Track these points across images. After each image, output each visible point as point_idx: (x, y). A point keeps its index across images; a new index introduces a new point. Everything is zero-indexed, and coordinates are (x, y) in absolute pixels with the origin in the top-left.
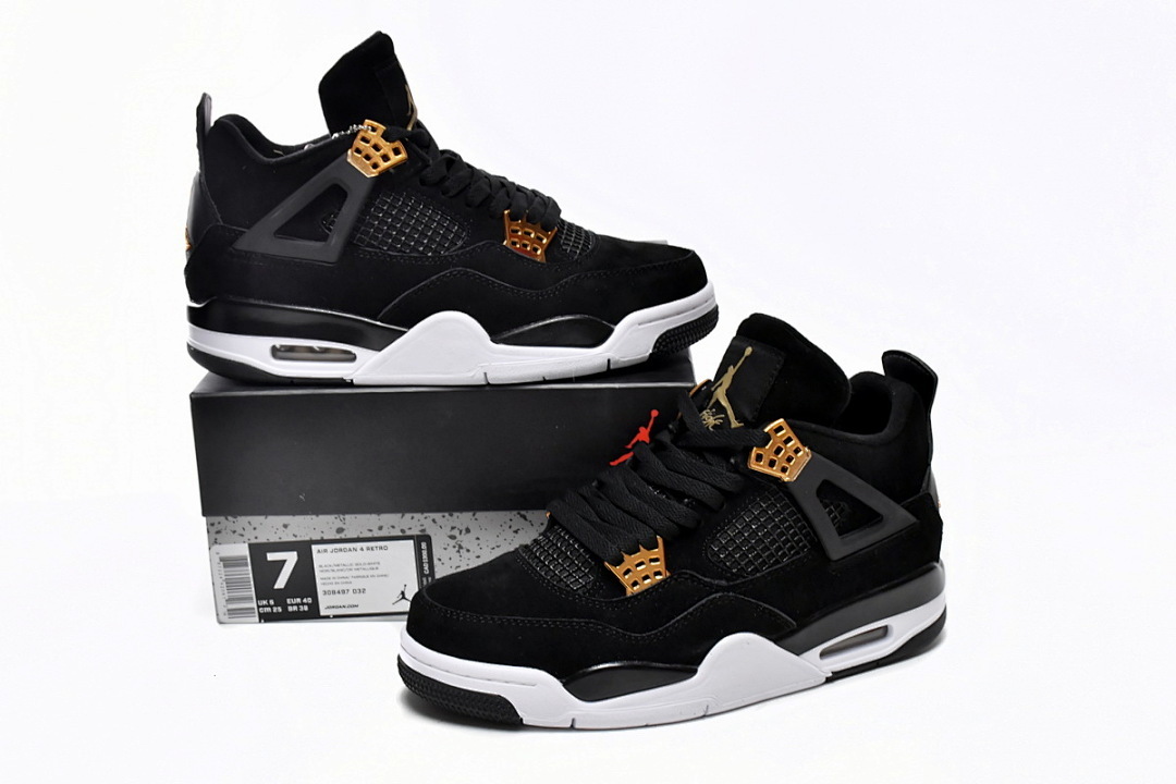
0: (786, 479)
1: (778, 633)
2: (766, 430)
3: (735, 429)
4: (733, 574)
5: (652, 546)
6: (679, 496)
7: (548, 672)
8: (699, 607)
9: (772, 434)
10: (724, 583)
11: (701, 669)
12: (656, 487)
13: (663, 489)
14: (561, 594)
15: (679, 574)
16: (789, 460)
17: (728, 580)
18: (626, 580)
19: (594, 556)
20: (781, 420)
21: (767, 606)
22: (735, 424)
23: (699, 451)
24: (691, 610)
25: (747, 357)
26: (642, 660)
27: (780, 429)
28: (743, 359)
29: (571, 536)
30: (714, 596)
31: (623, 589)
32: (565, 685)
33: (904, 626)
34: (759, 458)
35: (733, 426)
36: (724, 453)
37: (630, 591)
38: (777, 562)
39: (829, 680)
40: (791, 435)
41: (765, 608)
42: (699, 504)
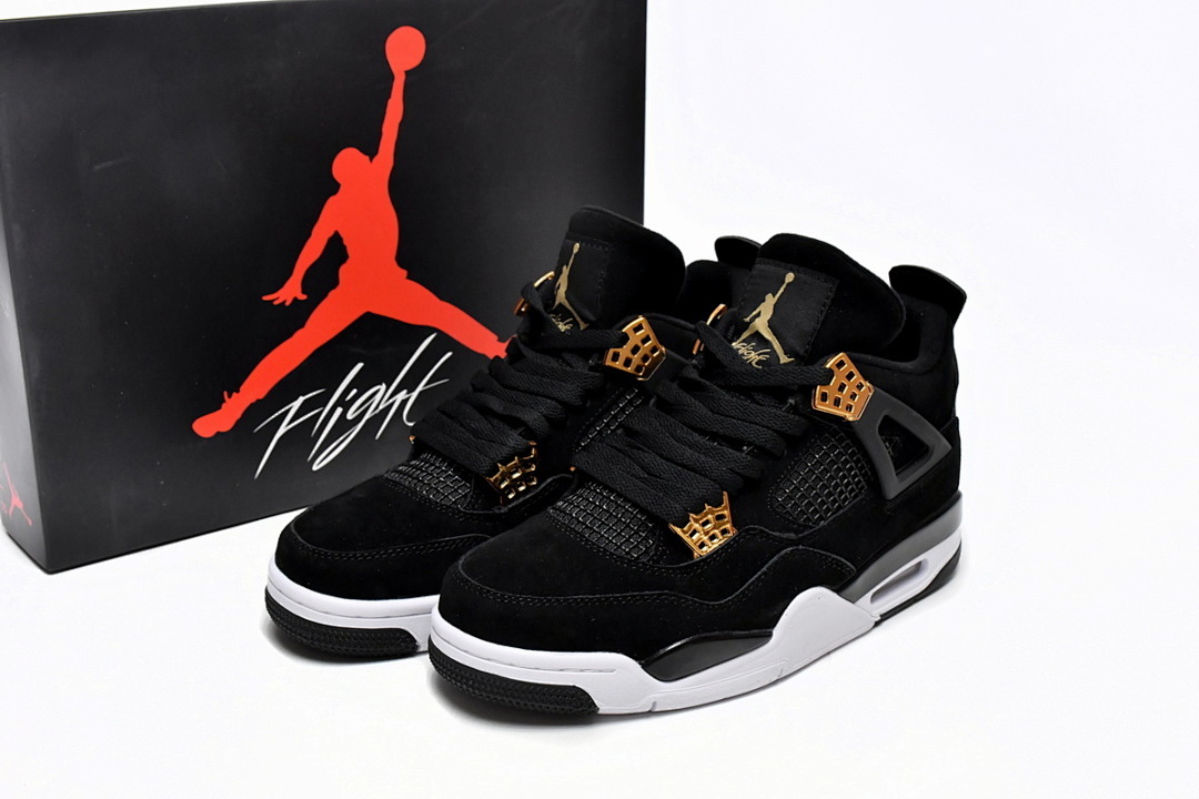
0: (851, 419)
1: (840, 583)
2: (828, 366)
3: (785, 364)
4: (800, 525)
5: (717, 503)
6: (736, 444)
7: (626, 655)
8: (771, 566)
9: (835, 369)
10: (792, 535)
11: (776, 631)
12: (703, 432)
13: (714, 436)
14: (622, 563)
15: (747, 531)
16: (853, 396)
17: (796, 533)
18: (691, 542)
19: (651, 517)
20: (841, 354)
21: (835, 556)
22: (784, 359)
23: (746, 391)
24: (764, 569)
25: (788, 284)
26: (723, 630)
27: (841, 364)
28: (784, 286)
29: (619, 495)
30: (784, 552)
31: (690, 552)
32: (644, 667)
33: (935, 559)
34: (824, 397)
35: (782, 362)
36: (778, 393)
37: (698, 553)
38: (840, 507)
39: (877, 624)
40: (854, 370)
41: (834, 559)
42: (760, 452)
